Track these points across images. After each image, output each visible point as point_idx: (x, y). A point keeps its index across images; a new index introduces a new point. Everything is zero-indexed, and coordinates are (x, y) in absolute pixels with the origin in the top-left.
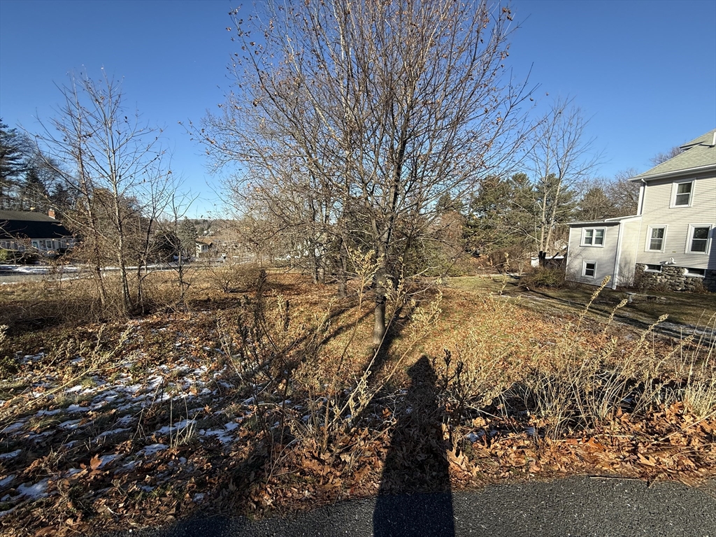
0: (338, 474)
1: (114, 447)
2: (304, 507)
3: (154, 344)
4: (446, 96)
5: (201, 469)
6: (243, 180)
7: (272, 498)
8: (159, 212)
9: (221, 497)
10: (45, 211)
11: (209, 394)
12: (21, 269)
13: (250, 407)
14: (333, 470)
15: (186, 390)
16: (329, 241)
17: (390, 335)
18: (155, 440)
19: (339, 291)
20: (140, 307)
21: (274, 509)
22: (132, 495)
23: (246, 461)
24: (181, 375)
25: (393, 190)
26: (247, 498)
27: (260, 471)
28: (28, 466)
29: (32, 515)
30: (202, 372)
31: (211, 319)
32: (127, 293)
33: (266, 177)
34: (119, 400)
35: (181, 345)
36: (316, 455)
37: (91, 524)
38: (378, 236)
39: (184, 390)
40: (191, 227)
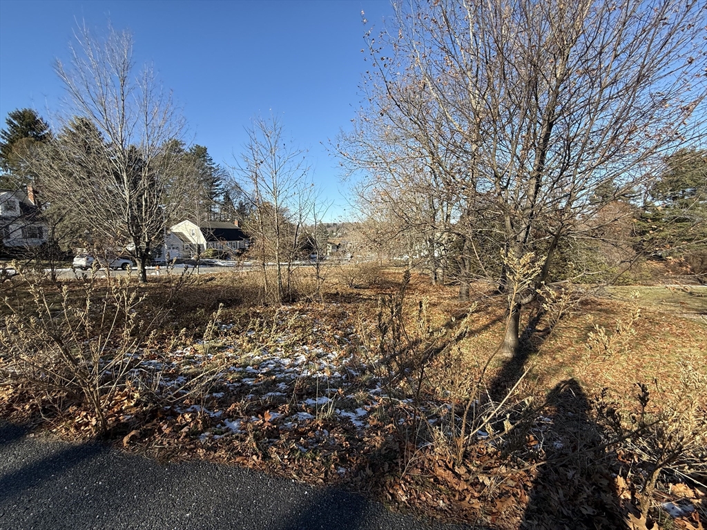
0: (476, 494)
1: (277, 407)
2: (439, 517)
3: (298, 327)
4: (616, 56)
5: (341, 445)
6: (368, 186)
7: (407, 496)
8: (304, 218)
9: (359, 478)
10: (232, 221)
11: (339, 377)
12: (219, 262)
13: (375, 397)
14: (470, 488)
15: (321, 370)
16: (450, 241)
17: (524, 349)
18: (304, 408)
19: (460, 293)
20: (290, 297)
21: (409, 508)
22: (293, 450)
23: (380, 450)
24: (319, 356)
25: (534, 181)
26: (382, 487)
27: (393, 465)
28: (230, 407)
29: (234, 445)
30: (333, 357)
31: (340, 310)
32: (280, 284)
33: (388, 180)
34: (276, 369)
35: (318, 331)
36: (450, 466)
37: (267, 464)
38: (513, 235)
39: (320, 370)
40: (324, 229)
